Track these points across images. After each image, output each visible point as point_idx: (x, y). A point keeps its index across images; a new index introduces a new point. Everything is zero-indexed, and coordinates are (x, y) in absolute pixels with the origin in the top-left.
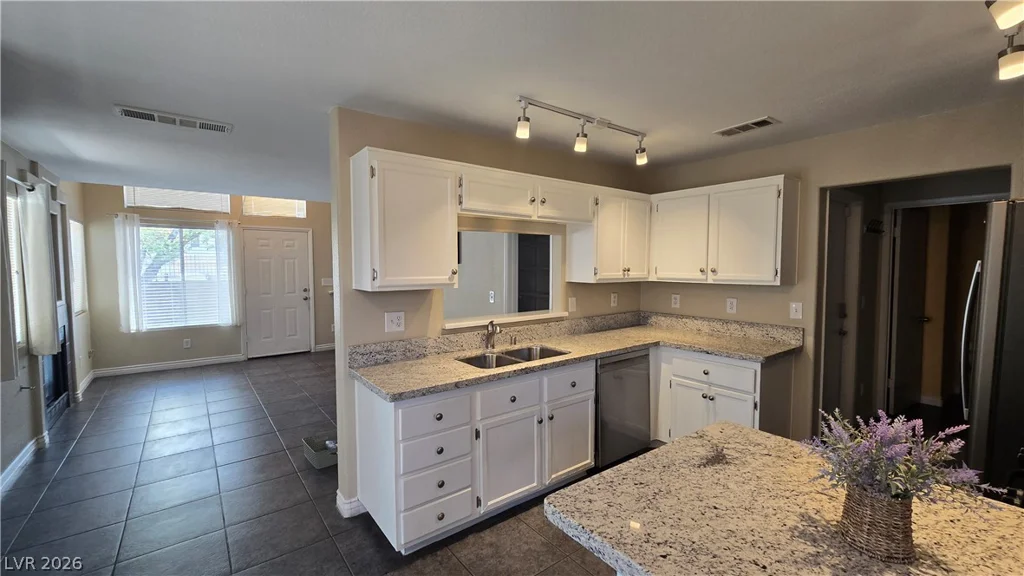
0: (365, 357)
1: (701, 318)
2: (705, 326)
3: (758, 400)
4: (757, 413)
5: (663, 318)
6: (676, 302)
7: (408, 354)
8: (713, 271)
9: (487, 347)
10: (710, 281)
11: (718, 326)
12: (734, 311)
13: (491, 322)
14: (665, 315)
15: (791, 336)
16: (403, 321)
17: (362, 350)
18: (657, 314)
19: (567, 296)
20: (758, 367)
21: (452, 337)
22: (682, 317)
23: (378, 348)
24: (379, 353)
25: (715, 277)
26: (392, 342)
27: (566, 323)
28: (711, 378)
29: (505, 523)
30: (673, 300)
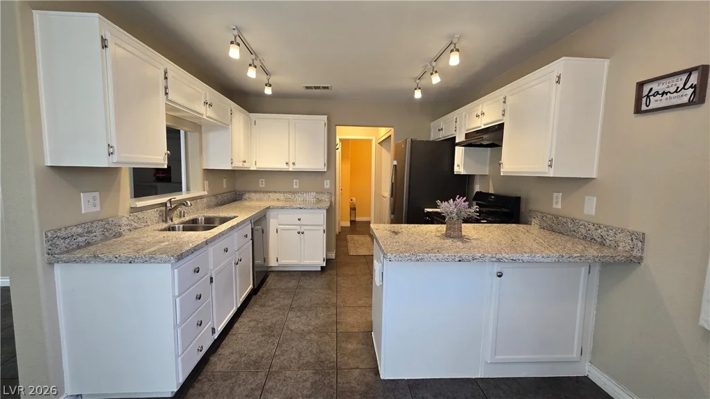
0: (68, 241)
1: (279, 192)
2: (281, 196)
3: (325, 228)
4: (325, 234)
5: (254, 194)
6: (262, 184)
7: (107, 234)
8: (294, 164)
9: (166, 221)
10: (291, 170)
11: (289, 196)
12: (298, 187)
13: (170, 200)
14: (255, 192)
15: (326, 196)
16: (98, 202)
17: (63, 233)
18: (249, 192)
19: (204, 180)
20: (325, 211)
21: (140, 215)
22: (267, 192)
23: (80, 230)
24: (80, 235)
25: (294, 167)
26: (92, 222)
27: (205, 200)
28: (302, 222)
29: (227, 338)
30: (260, 182)
